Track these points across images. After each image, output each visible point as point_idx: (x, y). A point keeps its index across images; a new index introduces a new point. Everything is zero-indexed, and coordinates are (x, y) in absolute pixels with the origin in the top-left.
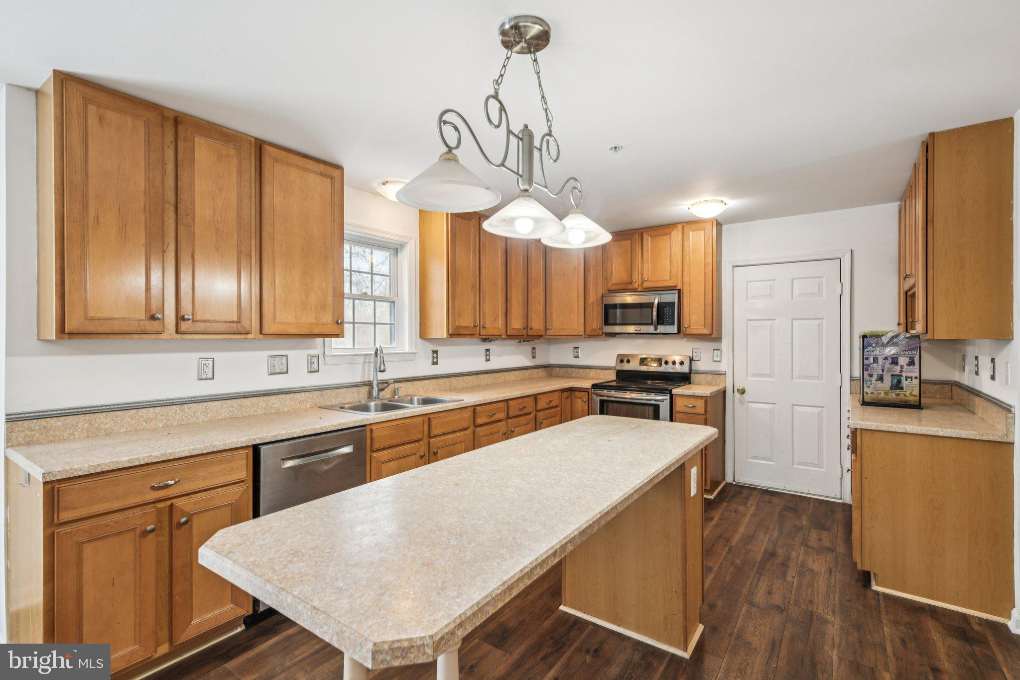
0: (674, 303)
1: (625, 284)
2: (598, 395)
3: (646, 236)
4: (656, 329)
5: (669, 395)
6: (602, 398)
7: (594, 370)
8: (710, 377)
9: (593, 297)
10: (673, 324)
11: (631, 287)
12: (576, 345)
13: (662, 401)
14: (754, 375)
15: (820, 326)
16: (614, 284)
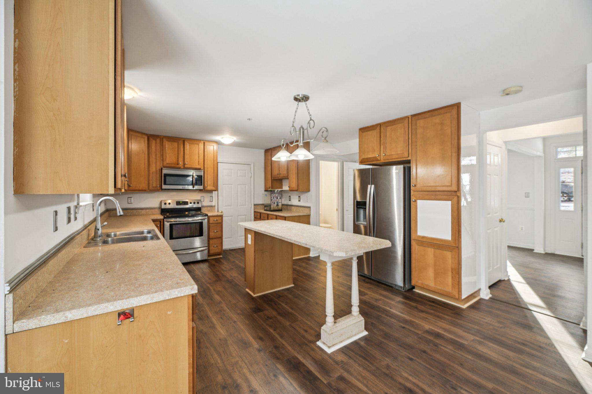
0: (202, 176)
1: (175, 164)
2: (168, 222)
3: (186, 143)
4: (193, 187)
5: (207, 217)
6: (171, 223)
7: (144, 210)
8: (209, 208)
9: (153, 169)
10: (202, 185)
11: (178, 166)
12: (130, 196)
13: (204, 219)
14: (226, 206)
15: (245, 187)
16: (167, 164)
